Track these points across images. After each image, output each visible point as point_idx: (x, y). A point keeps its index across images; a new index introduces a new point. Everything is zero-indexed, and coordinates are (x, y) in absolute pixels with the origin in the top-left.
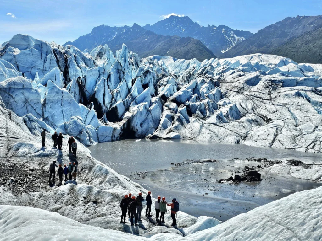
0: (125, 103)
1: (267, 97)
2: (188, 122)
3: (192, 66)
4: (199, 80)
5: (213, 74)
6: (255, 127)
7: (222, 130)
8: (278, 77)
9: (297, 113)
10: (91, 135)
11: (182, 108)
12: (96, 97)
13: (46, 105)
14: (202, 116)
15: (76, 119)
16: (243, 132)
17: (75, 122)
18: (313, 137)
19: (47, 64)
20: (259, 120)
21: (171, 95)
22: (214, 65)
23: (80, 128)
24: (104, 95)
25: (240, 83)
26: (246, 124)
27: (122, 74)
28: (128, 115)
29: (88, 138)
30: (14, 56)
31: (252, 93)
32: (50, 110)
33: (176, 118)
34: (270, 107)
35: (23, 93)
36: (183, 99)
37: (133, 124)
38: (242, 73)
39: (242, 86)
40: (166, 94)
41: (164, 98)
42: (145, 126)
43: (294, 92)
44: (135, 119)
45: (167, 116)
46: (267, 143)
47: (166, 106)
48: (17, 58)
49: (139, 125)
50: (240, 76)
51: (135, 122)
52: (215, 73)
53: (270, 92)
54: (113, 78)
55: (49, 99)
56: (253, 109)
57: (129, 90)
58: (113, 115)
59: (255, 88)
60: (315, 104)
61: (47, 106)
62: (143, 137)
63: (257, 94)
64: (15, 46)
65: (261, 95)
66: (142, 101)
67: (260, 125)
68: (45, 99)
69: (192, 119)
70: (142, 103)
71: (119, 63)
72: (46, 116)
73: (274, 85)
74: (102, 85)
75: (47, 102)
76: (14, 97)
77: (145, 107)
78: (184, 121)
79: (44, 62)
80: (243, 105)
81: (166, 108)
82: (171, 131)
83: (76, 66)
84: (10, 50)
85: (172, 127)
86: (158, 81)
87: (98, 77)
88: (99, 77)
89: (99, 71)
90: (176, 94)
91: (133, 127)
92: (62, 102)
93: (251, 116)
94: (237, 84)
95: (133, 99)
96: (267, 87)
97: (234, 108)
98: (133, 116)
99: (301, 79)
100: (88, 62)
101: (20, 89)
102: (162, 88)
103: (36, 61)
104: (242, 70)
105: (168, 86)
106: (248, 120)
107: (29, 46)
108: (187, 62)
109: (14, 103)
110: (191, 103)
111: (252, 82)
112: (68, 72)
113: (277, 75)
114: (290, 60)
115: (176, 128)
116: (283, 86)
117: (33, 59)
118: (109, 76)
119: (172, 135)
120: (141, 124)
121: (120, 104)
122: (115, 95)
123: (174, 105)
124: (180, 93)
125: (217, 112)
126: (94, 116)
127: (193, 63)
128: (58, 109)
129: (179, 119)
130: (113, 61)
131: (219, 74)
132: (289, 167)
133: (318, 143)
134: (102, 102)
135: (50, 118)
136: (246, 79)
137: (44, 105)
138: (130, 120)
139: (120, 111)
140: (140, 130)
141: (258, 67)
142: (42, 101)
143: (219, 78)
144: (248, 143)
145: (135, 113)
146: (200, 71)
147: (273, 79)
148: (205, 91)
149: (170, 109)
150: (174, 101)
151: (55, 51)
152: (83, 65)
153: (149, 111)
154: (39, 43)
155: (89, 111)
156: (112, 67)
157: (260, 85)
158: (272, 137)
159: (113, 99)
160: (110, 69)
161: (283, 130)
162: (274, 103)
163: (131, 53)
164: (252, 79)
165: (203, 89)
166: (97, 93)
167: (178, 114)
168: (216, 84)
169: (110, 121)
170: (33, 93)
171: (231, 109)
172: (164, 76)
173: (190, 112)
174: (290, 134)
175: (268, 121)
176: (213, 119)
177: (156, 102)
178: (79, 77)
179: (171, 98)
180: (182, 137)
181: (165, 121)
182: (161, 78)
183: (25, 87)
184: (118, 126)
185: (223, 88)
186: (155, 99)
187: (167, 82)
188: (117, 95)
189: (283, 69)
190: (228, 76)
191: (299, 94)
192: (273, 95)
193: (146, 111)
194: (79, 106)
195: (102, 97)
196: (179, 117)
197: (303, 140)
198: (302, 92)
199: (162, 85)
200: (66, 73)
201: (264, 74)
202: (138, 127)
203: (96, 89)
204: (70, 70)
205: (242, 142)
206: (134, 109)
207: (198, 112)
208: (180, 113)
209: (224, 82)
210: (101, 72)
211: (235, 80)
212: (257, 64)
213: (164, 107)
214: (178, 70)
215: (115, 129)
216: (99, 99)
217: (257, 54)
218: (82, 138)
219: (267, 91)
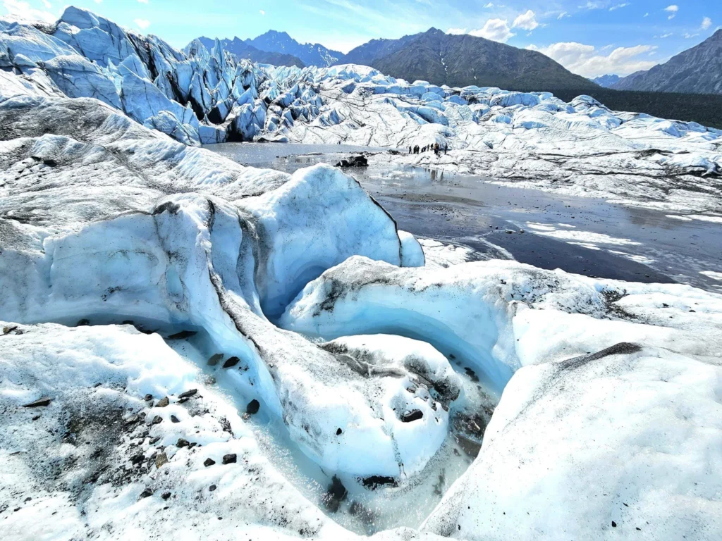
0: (227, 103)
1: (361, 104)
2: (292, 124)
3: (292, 73)
4: (301, 85)
5: (312, 81)
6: (353, 131)
7: (325, 132)
8: (370, 85)
9: (386, 117)
10: (190, 134)
11: (287, 111)
12: (193, 96)
13: (125, 97)
14: (306, 120)
15: (166, 114)
16: (343, 133)
17: (166, 117)
18: (402, 135)
19: (123, 52)
20: (356, 125)
21: (274, 99)
22: (313, 72)
23: (173, 125)
24: (202, 94)
25: (338, 90)
26: (346, 128)
27: (220, 74)
28: (231, 116)
29: (186, 137)
30: (73, 36)
31: (348, 100)
32: (133, 104)
33: (281, 121)
34: (364, 113)
35: (87, 79)
36: (286, 103)
37: (238, 127)
38: (339, 81)
39: (339, 93)
40: (269, 97)
41: (267, 101)
42: (251, 129)
43: (383, 99)
44: (239, 121)
45: (273, 119)
46: (364, 142)
47: (271, 110)
48: (77, 38)
49: (244, 127)
50: (337, 83)
51: (240, 124)
52: (314, 80)
53: (363, 99)
54: (209, 76)
55: (127, 90)
56: (350, 115)
57: (230, 92)
58: (216, 117)
59: (350, 96)
60: (400, 109)
61: (128, 99)
62: (250, 140)
63: (352, 100)
64: (71, 23)
65: (357, 102)
66: (246, 102)
67: (356, 129)
68: (122, 89)
69: (296, 122)
70: (245, 104)
71: (213, 60)
72: (128, 111)
73: (366, 92)
74: (197, 82)
75: (125, 93)
76: (73, 82)
77: (249, 109)
78: (289, 124)
79: (119, 48)
80: (342, 111)
81: (271, 111)
82: (278, 134)
83: (164, 59)
84: (64, 27)
85: (278, 130)
86: (259, 85)
87: (191, 73)
88: (193, 74)
89: (192, 67)
90: (279, 98)
91: (239, 130)
92: (146, 95)
93: (350, 121)
94: (335, 91)
95: (235, 100)
96: (361, 94)
97: (334, 113)
98: (237, 117)
99: (388, 87)
100: (179, 57)
101: (80, 72)
102: (264, 91)
103: (107, 47)
104: (340, 78)
105: (270, 88)
106: (347, 125)
107: (92, 25)
108: (288, 69)
109: (77, 90)
110: (295, 107)
111: (348, 90)
112: (154, 66)
113: (370, 82)
114: (378, 72)
115: (282, 130)
116: (374, 93)
117: (101, 43)
118: (205, 74)
119: (279, 138)
120: (247, 127)
121: (221, 105)
122: (215, 96)
123: (278, 108)
124: (283, 96)
125: (320, 116)
126: (193, 116)
127: (294, 70)
128: (144, 104)
129: (285, 123)
130: (207, 57)
131: (318, 82)
132: (389, 156)
133: (406, 139)
134: (201, 102)
135: (135, 114)
136: (343, 87)
137: (122, 96)
138: (234, 122)
139: (223, 112)
140: (247, 133)
141: (352, 75)
142: (119, 92)
143: (319, 86)
144: (348, 143)
145: (238, 114)
146: (300, 78)
147: (366, 86)
148: (307, 96)
149: (275, 112)
150: (278, 104)
151: (131, 36)
152: (173, 59)
153: (253, 114)
154: (106, 23)
155: (185, 110)
156: (207, 64)
157: (355, 92)
158: (368, 137)
159: (213, 99)
160: (205, 66)
161: (377, 130)
162: (367, 109)
163: (228, 53)
164: (347, 86)
165: (305, 94)
166: (193, 91)
167: (284, 118)
168: (317, 91)
169: (213, 122)
170: (102, 80)
171: (332, 114)
172: (265, 79)
173: (295, 115)
174: (383, 133)
175: (363, 125)
176: (316, 122)
177: (260, 104)
178: (169, 72)
179: (275, 101)
180: (288, 140)
181: (271, 124)
182: (263, 82)
183: (86, 70)
184: (222, 128)
185: (323, 95)
186: (258, 101)
187: (269, 85)
188: (217, 96)
189: (374, 78)
190: (326, 84)
191: (387, 101)
192: (366, 102)
193: (250, 114)
194: (171, 103)
195: (200, 97)
196: (285, 121)
197: (394, 138)
198: (390, 99)
199: (265, 88)
200: (152, 67)
201: (358, 81)
202: (244, 130)
203: (191, 86)
204: (156, 63)
205: (343, 143)
206: (237, 110)
207: (301, 116)
208: (285, 116)
209: (323, 89)
210: (195, 67)
211: (333, 88)
212: (351, 73)
213: (269, 110)
214: (280, 78)
215: (218, 131)
216: (196, 99)
217: (351, 65)
218: (178, 136)
219: (361, 98)
